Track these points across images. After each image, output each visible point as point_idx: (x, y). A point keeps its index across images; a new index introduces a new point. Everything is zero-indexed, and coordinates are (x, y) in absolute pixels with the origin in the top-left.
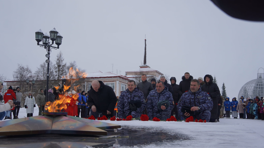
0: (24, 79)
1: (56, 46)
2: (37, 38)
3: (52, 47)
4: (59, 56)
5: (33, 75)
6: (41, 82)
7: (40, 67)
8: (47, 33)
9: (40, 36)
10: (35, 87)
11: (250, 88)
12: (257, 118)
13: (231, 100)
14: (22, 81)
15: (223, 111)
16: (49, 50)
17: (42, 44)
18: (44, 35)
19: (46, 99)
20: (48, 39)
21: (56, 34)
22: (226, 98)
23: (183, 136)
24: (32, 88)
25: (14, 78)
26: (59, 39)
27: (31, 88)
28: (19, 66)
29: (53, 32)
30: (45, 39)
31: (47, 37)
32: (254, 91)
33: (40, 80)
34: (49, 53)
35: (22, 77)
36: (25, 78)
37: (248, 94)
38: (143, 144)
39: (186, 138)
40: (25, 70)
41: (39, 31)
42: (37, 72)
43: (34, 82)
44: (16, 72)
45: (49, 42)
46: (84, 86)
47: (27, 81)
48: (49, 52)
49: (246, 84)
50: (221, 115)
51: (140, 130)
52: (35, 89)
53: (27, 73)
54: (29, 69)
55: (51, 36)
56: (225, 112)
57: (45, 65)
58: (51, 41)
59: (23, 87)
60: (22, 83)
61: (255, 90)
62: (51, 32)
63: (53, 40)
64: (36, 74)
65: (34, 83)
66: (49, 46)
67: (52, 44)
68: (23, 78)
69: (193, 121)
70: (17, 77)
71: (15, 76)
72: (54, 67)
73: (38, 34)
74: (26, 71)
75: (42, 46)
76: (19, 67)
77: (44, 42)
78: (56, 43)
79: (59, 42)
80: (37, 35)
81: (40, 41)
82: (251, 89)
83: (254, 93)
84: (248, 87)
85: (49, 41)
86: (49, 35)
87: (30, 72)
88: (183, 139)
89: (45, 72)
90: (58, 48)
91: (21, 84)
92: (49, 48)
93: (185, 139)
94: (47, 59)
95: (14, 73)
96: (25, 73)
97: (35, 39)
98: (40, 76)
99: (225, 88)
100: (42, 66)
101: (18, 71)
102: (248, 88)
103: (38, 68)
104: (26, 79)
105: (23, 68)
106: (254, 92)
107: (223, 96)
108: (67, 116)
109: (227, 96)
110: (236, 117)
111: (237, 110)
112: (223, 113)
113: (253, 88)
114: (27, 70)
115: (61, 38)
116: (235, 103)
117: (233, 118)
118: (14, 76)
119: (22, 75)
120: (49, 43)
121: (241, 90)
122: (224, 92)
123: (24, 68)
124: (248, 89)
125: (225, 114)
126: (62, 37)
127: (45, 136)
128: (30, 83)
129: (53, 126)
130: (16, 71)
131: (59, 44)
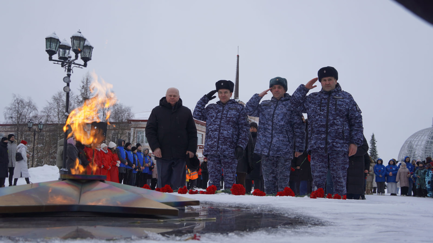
0: (24, 120)
1: (82, 63)
2: (49, 49)
3: (74, 64)
4: (85, 81)
5: (40, 114)
6: (53, 127)
7: (52, 101)
8: (66, 39)
9: (54, 45)
10: (43, 135)
11: (419, 144)
12: (430, 195)
13: (385, 164)
14: (20, 125)
15: (372, 182)
16: (69, 70)
17: (58, 59)
18: (60, 42)
19: (64, 155)
20: (67, 51)
21: (82, 43)
22: (378, 161)
23: (311, 219)
24: (38, 138)
25: (6, 118)
26: (87, 51)
27: (36, 137)
28: (15, 99)
29: (78, 39)
30: (62, 50)
31: (65, 48)
32: (426, 148)
33: (51, 123)
34: (69, 75)
35: (19, 117)
36: (26, 119)
37: (416, 153)
38: (243, 231)
39: (318, 223)
40: (25, 104)
41: (53, 36)
42: (46, 108)
43: (42, 126)
44: (9, 109)
45: (69, 55)
46: (129, 134)
47: (29, 124)
48: (69, 73)
49: (412, 136)
50: (369, 189)
51: (232, 209)
52: (43, 139)
53: (29, 111)
54: (33, 104)
55: (73, 44)
56: (375, 185)
57: (60, 96)
58: (72, 54)
59: (22, 135)
60: (20, 129)
61: (428, 146)
62: (74, 38)
63: (77, 52)
64: (45, 112)
65: (42, 128)
66: (70, 63)
67: (74, 58)
68: (22, 119)
69: (323, 197)
70: (12, 118)
71: (8, 116)
72: (76, 100)
73: (50, 40)
74: (27, 107)
75: (57, 62)
76: (15, 101)
77: (61, 56)
78: (82, 58)
79: (87, 56)
80: (48, 43)
81: (54, 54)
82: (420, 146)
83: (426, 153)
84: (417, 142)
85: (69, 53)
86: (69, 43)
87: (35, 109)
88: (312, 224)
89: (60, 109)
90: (85, 65)
91: (18, 130)
92: (70, 66)
93: (315, 225)
94: (66, 84)
95: (6, 110)
96: (26, 110)
97: (45, 49)
98: (52, 117)
99: (375, 144)
100: (55, 99)
101: (13, 107)
102: (416, 144)
103: (49, 102)
104: (27, 121)
105: (22, 102)
106: (426, 150)
107: (372, 156)
108: (106, 181)
109: (378, 156)
110: (394, 192)
111: (397, 180)
112: (372, 185)
113: (424, 143)
114: (29, 104)
115: (91, 49)
116: (394, 169)
117: (390, 194)
118: (5, 115)
119: (21, 114)
120: (70, 57)
121: (403, 146)
122: (374, 150)
123: (24, 102)
124: (417, 146)
125: (375, 188)
126: (93, 48)
127: (68, 216)
128: (34, 127)
129: (81, 199)
130: (9, 106)
131: (86, 59)
